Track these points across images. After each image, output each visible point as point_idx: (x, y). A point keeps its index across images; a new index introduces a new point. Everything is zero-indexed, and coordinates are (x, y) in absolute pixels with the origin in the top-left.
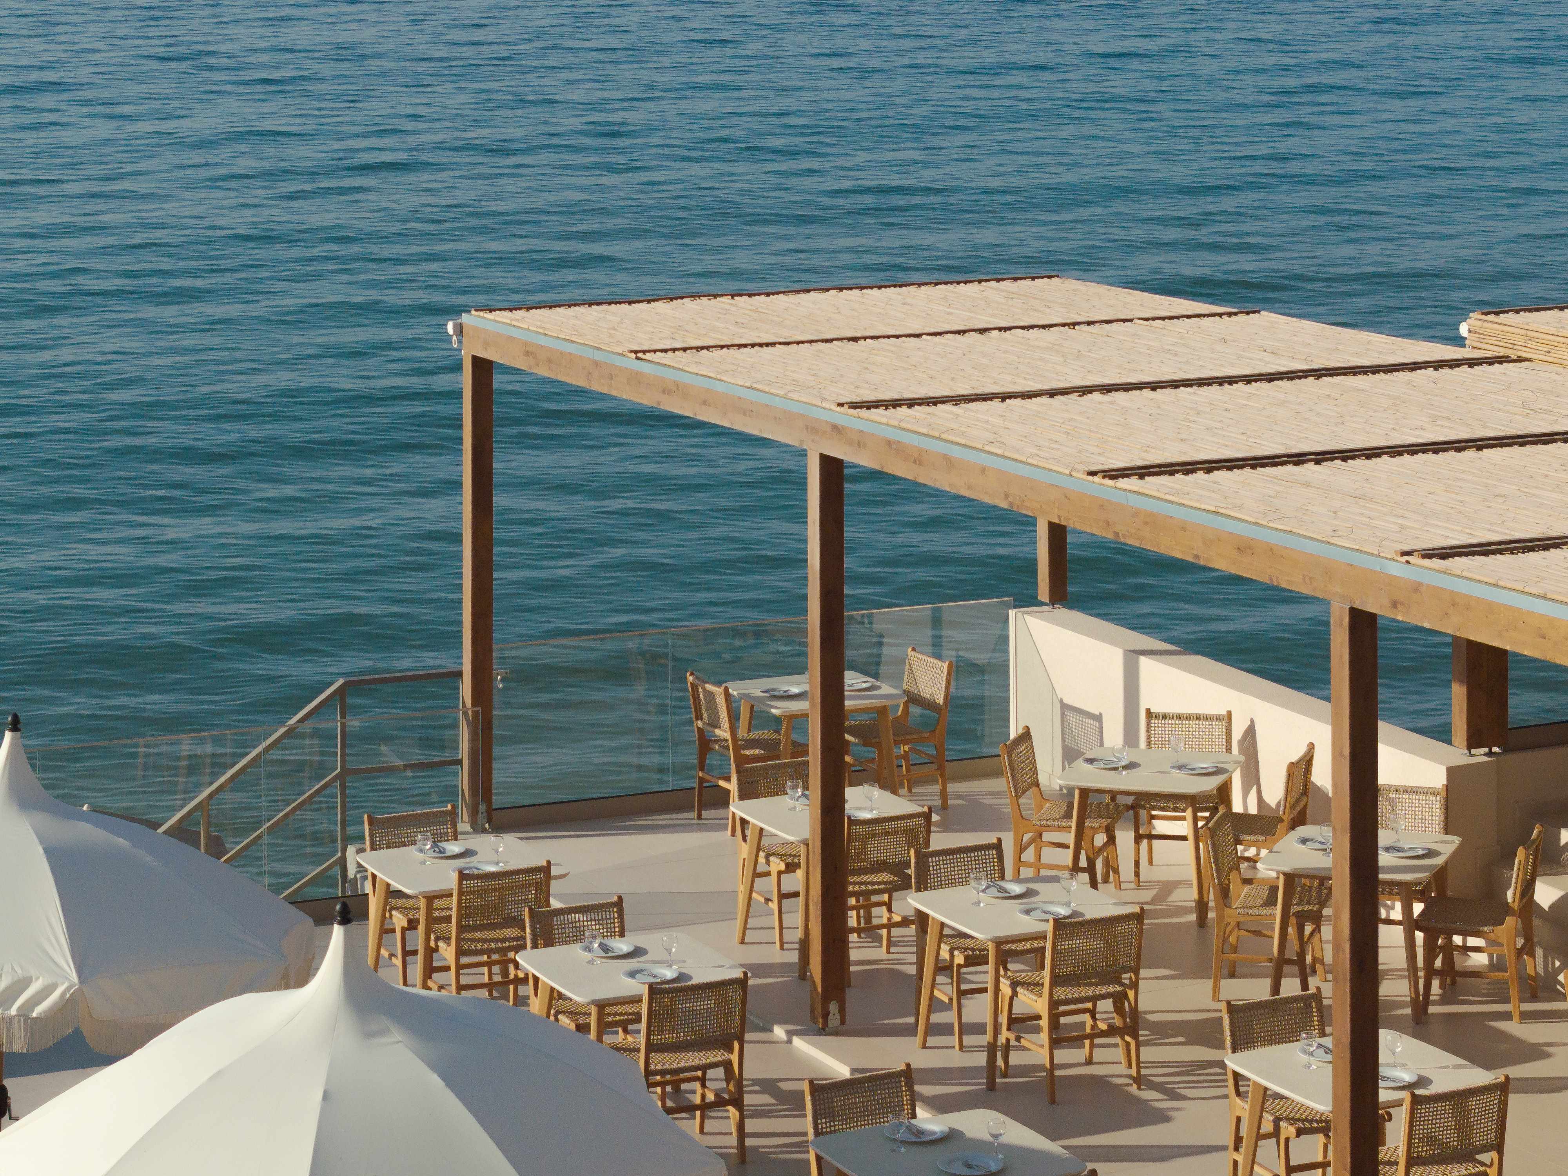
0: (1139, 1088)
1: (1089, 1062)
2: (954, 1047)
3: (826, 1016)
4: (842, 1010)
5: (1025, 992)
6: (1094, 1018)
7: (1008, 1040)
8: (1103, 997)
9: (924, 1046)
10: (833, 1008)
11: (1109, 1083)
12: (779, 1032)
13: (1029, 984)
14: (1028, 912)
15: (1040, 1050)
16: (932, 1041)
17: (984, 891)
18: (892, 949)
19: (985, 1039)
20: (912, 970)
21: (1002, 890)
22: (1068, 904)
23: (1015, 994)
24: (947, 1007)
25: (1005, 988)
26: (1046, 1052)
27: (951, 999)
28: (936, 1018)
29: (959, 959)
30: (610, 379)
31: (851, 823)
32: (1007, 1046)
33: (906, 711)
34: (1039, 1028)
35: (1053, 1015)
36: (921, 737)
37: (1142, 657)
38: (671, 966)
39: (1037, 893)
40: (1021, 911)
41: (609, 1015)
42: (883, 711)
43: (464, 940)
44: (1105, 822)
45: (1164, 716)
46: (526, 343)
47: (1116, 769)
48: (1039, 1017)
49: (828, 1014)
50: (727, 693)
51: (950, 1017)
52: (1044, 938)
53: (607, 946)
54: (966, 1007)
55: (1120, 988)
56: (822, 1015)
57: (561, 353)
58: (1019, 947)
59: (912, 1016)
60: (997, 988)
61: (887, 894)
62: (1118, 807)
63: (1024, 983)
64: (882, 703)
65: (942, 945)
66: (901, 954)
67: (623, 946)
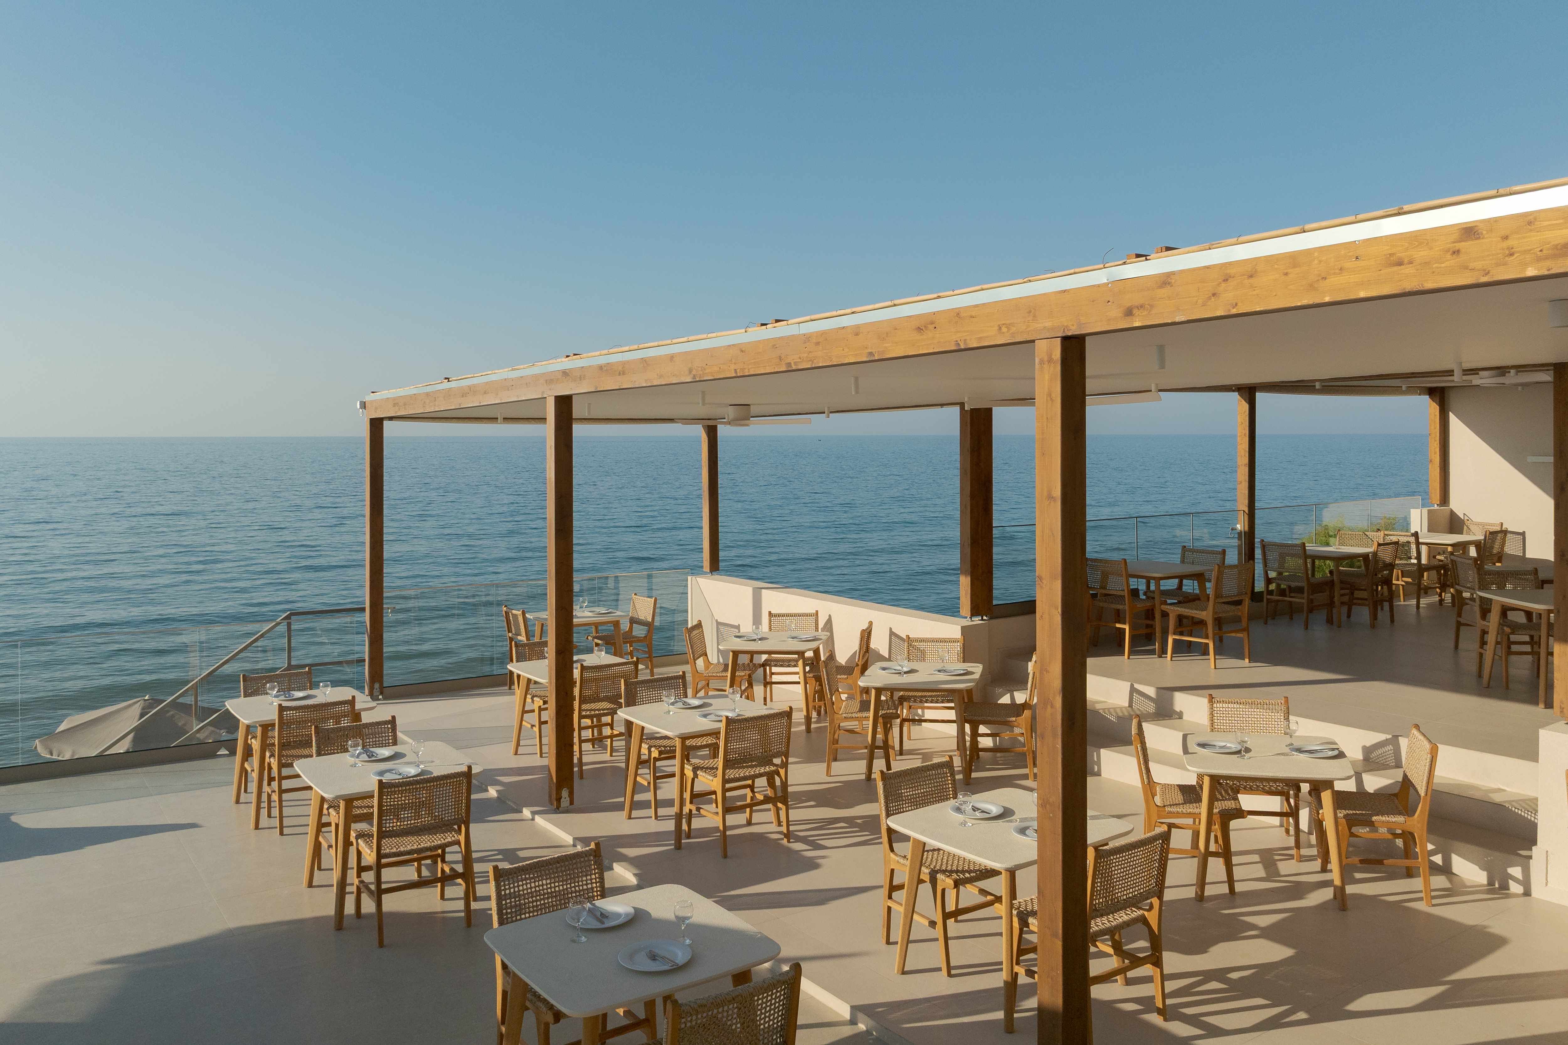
0: (789, 842)
1: (749, 823)
2: (651, 817)
3: (559, 800)
4: (571, 794)
5: (704, 774)
6: (753, 791)
7: (691, 811)
8: (761, 775)
9: (630, 818)
10: (565, 793)
11: (767, 838)
12: (527, 813)
13: (707, 768)
14: (705, 716)
15: (715, 817)
16: (635, 813)
17: (673, 704)
18: (614, 754)
19: (673, 810)
20: (623, 765)
21: (685, 703)
22: (734, 710)
23: (696, 776)
24: (646, 789)
25: (689, 771)
26: (719, 819)
27: (649, 783)
28: (637, 797)
29: (655, 754)
30: (435, 401)
31: (583, 668)
32: (690, 814)
33: (631, 628)
34: (714, 801)
35: (725, 790)
36: (639, 640)
37: (763, 590)
38: (418, 766)
39: (710, 705)
40: (699, 716)
41: (358, 807)
42: (616, 624)
43: (283, 756)
44: (748, 672)
45: (779, 615)
46: (394, 399)
47: (755, 640)
48: (714, 793)
49: (561, 798)
50: (524, 613)
51: (649, 796)
52: (719, 733)
53: (372, 752)
54: (660, 788)
55: (773, 768)
56: (557, 800)
57: (411, 396)
58: (699, 742)
59: (621, 797)
60: (683, 774)
61: (610, 717)
62: (755, 665)
63: (703, 768)
64: (617, 619)
65: (643, 745)
66: (620, 756)
67: (385, 752)
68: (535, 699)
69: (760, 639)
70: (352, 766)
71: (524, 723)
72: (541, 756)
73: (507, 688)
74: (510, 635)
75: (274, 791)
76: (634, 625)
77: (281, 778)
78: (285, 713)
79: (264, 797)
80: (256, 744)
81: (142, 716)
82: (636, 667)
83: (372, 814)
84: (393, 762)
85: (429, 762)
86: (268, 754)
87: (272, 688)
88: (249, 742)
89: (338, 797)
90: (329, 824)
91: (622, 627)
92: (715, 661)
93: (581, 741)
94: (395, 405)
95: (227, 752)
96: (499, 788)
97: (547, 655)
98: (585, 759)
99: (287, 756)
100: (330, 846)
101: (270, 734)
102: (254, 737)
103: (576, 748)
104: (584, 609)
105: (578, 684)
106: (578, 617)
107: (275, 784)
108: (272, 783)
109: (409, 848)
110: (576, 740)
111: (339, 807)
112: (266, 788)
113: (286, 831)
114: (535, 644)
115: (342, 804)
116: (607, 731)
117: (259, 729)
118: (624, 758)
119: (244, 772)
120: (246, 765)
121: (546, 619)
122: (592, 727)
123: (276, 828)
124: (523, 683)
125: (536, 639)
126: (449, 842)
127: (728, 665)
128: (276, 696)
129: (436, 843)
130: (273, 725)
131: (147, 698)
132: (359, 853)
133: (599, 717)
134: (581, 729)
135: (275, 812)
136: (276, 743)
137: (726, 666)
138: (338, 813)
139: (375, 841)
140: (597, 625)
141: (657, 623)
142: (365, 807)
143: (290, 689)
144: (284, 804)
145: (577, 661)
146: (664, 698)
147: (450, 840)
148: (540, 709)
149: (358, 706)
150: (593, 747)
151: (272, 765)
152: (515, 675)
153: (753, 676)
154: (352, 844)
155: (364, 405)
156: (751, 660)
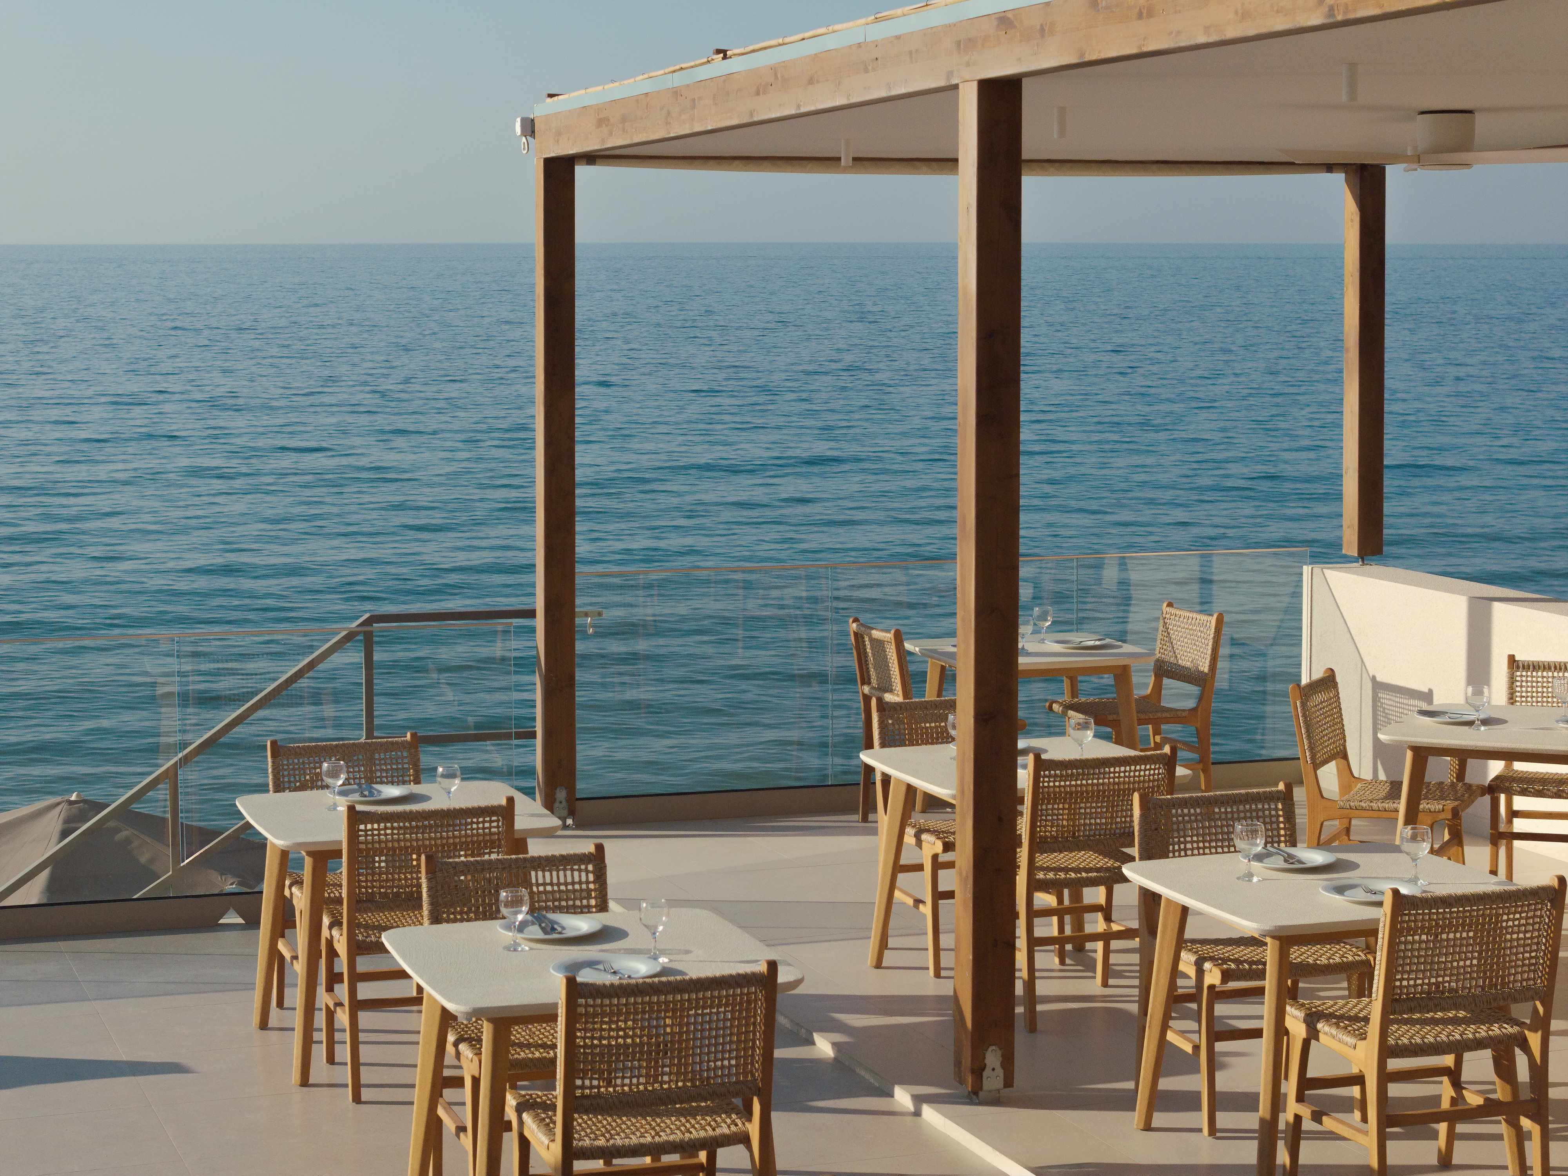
1: (1446, 1164)
2: (1200, 1130)
3: (978, 1071)
4: (1008, 1062)
5: (1334, 1031)
6: (1457, 1084)
7: (1298, 1118)
8: (1478, 1044)
9: (1148, 1128)
10: (993, 1058)
12: (902, 1097)
13: (1341, 1017)
14: (1340, 890)
15: (1361, 1138)
16: (1159, 1119)
17: (1259, 858)
18: (1111, 982)
19: (1255, 1117)
20: (1134, 1008)
21: (1289, 858)
22: (1414, 880)
23: (1313, 1034)
24: (1187, 1064)
25: (1296, 1026)
26: (1371, 1141)
27: (1196, 1048)
28: (1166, 1084)
29: (1214, 978)
30: (693, 107)
31: (1041, 765)
32: (1296, 1130)
33: (1158, 687)
34: (1357, 1104)
35: (1385, 1077)
36: (1176, 716)
37: (1496, 605)
38: (655, 958)
39: (1352, 866)
40: (1326, 889)
41: (521, 1045)
42: (1122, 674)
43: (359, 926)
44: (1450, 804)
45: (1536, 666)
46: (598, 109)
47: (1470, 723)
48: (1359, 1080)
49: (983, 1068)
50: (899, 638)
51: (1198, 1082)
52: (1374, 933)
53: (553, 922)
54: (1223, 1066)
55: (1510, 1029)
56: (973, 1072)
57: (637, 99)
58: (1323, 954)
59: (1128, 1080)
60: (1281, 1031)
61: (1102, 890)
62: (1469, 787)
63: (1332, 1015)
64: (1122, 662)
65: (1183, 954)
66: (1128, 988)
67: (582, 924)
68: (924, 837)
69: (1485, 722)
70: (507, 948)
71: (897, 894)
72: (937, 975)
73: (858, 817)
74: (866, 689)
75: (339, 1004)
76: (1166, 681)
77: (356, 977)
78: (362, 827)
79: (320, 1019)
80: (300, 898)
81: (64, 834)
82: (1171, 771)
83: (553, 1061)
84: (599, 947)
85: (680, 952)
86: (326, 921)
87: (335, 775)
88: (287, 893)
89: (478, 1013)
90: (458, 1082)
91: (1135, 679)
92: (1367, 775)
93: (1034, 943)
94: (602, 122)
95: (240, 921)
96: (839, 1038)
97: (953, 733)
98: (1042, 988)
99: (367, 927)
100: (461, 1129)
101: (330, 878)
102: (298, 882)
103: (1021, 958)
104: (1042, 636)
105: (1026, 808)
106: (1029, 654)
107: (342, 990)
108: (337, 987)
109: (634, 1140)
110: (1021, 943)
111: (480, 1040)
112: (323, 998)
113: (365, 1094)
114: (925, 706)
115: (487, 1032)
116: (1096, 924)
117: (308, 861)
118: (1136, 992)
119: (276, 959)
120: (281, 946)
121: (953, 655)
122: (1060, 912)
123: (346, 1086)
124: (897, 797)
125: (930, 694)
126: (724, 1136)
127: (1401, 783)
128: (342, 793)
129: (695, 1135)
130: (338, 854)
131: (74, 797)
132: (524, 1144)
133: (1077, 886)
134: (1033, 913)
135: (344, 1053)
136: (344, 895)
137: (1395, 787)
138: (479, 1054)
139: (559, 1118)
140: (1073, 675)
141: (1222, 681)
142: (537, 1046)
143: (371, 780)
144: (362, 1037)
145: (1025, 752)
146: (1239, 844)
147: (726, 1131)
148: (937, 865)
149: (520, 823)
150: (1062, 962)
151: (337, 946)
152: (878, 778)
153: (1466, 815)
154: (508, 1126)
155: (530, 128)
156: (1461, 775)
